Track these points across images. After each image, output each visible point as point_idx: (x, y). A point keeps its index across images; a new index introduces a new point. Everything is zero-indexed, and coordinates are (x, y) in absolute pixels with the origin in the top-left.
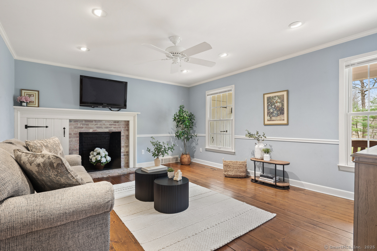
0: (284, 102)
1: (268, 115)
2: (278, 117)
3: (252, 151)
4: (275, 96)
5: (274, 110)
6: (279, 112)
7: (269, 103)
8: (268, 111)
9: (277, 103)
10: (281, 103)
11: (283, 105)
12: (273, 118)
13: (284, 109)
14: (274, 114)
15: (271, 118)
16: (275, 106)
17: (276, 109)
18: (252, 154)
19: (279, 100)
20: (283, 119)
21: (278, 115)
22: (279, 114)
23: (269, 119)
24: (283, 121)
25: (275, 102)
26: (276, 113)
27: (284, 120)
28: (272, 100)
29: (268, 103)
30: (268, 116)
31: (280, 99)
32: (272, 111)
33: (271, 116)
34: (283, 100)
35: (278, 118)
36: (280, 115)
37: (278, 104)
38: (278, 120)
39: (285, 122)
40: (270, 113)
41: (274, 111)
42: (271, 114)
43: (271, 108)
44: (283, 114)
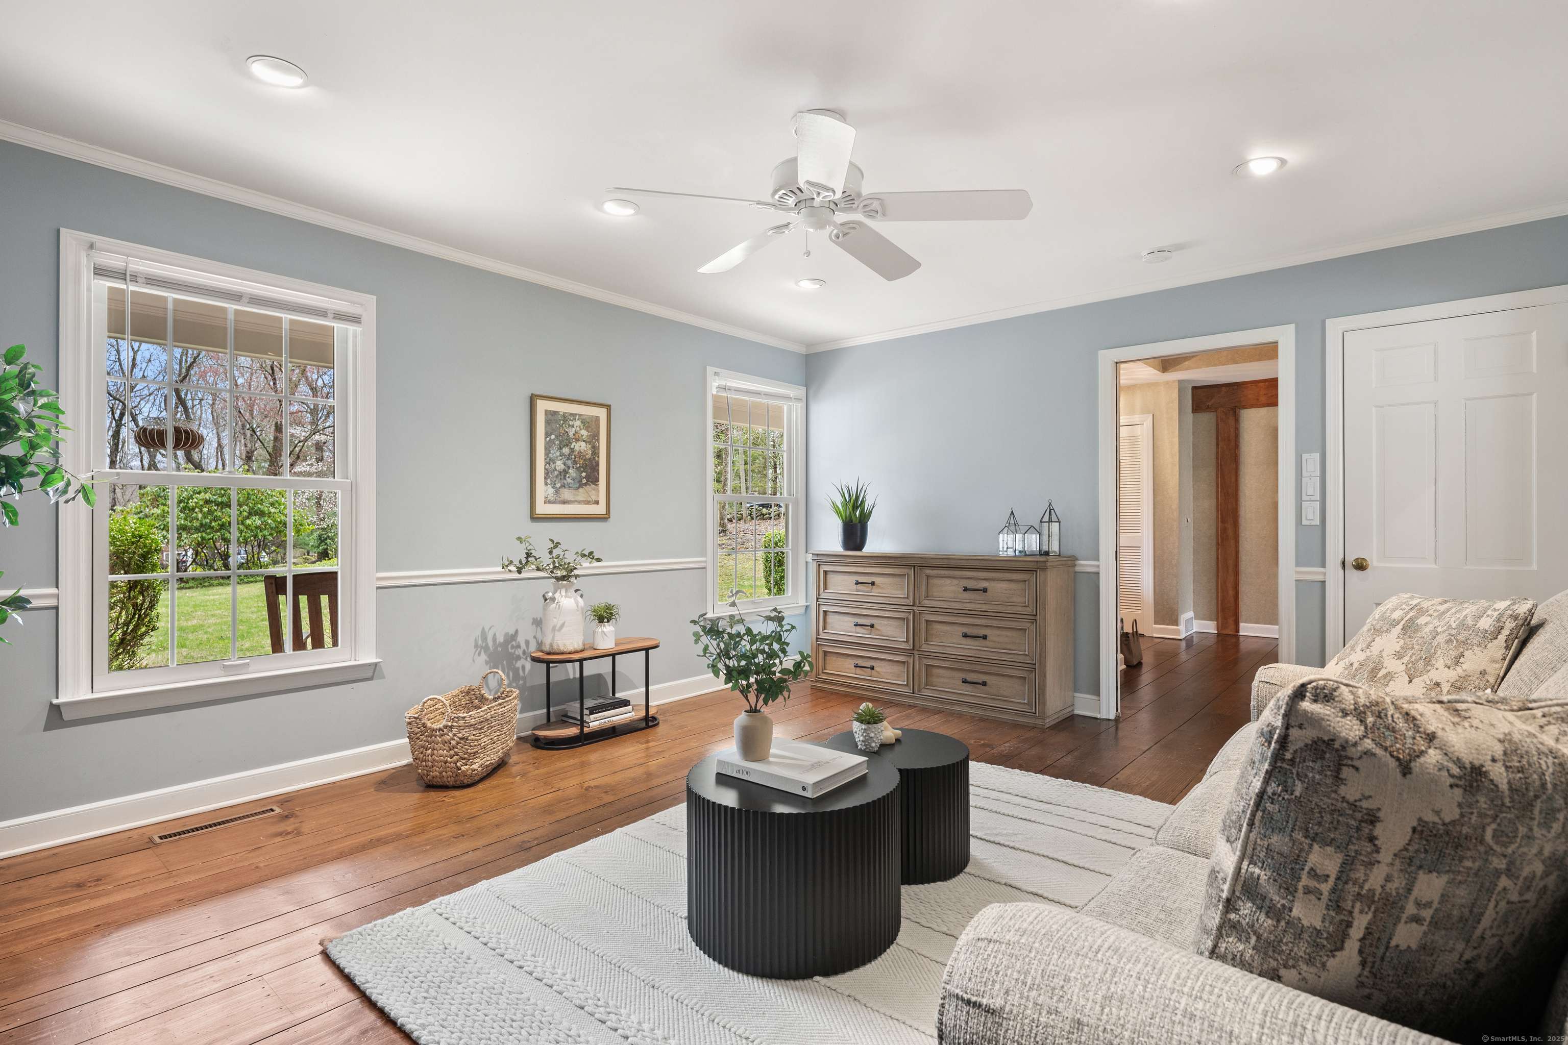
0: (598, 440)
1: (549, 481)
2: (581, 490)
3: (479, 633)
4: (574, 415)
5: (569, 463)
6: (584, 474)
7: (553, 437)
8: (547, 463)
9: (577, 440)
10: (590, 443)
11: (595, 451)
12: (567, 494)
13: (598, 464)
14: (569, 480)
15: (557, 492)
16: (572, 450)
17: (575, 462)
18: (476, 646)
19: (584, 433)
20: (594, 498)
21: (581, 485)
22: (584, 481)
23: (551, 497)
24: (596, 506)
25: (571, 434)
26: (574, 475)
27: (597, 502)
28: (562, 426)
29: (547, 435)
30: (546, 484)
31: (587, 429)
32: (563, 467)
33: (558, 485)
34: (595, 436)
35: (582, 494)
36: (586, 484)
37: (580, 446)
38: (579, 502)
39: (600, 509)
40: (556, 473)
41: (569, 468)
42: (557, 477)
43: (558, 454)
44: (595, 481)
